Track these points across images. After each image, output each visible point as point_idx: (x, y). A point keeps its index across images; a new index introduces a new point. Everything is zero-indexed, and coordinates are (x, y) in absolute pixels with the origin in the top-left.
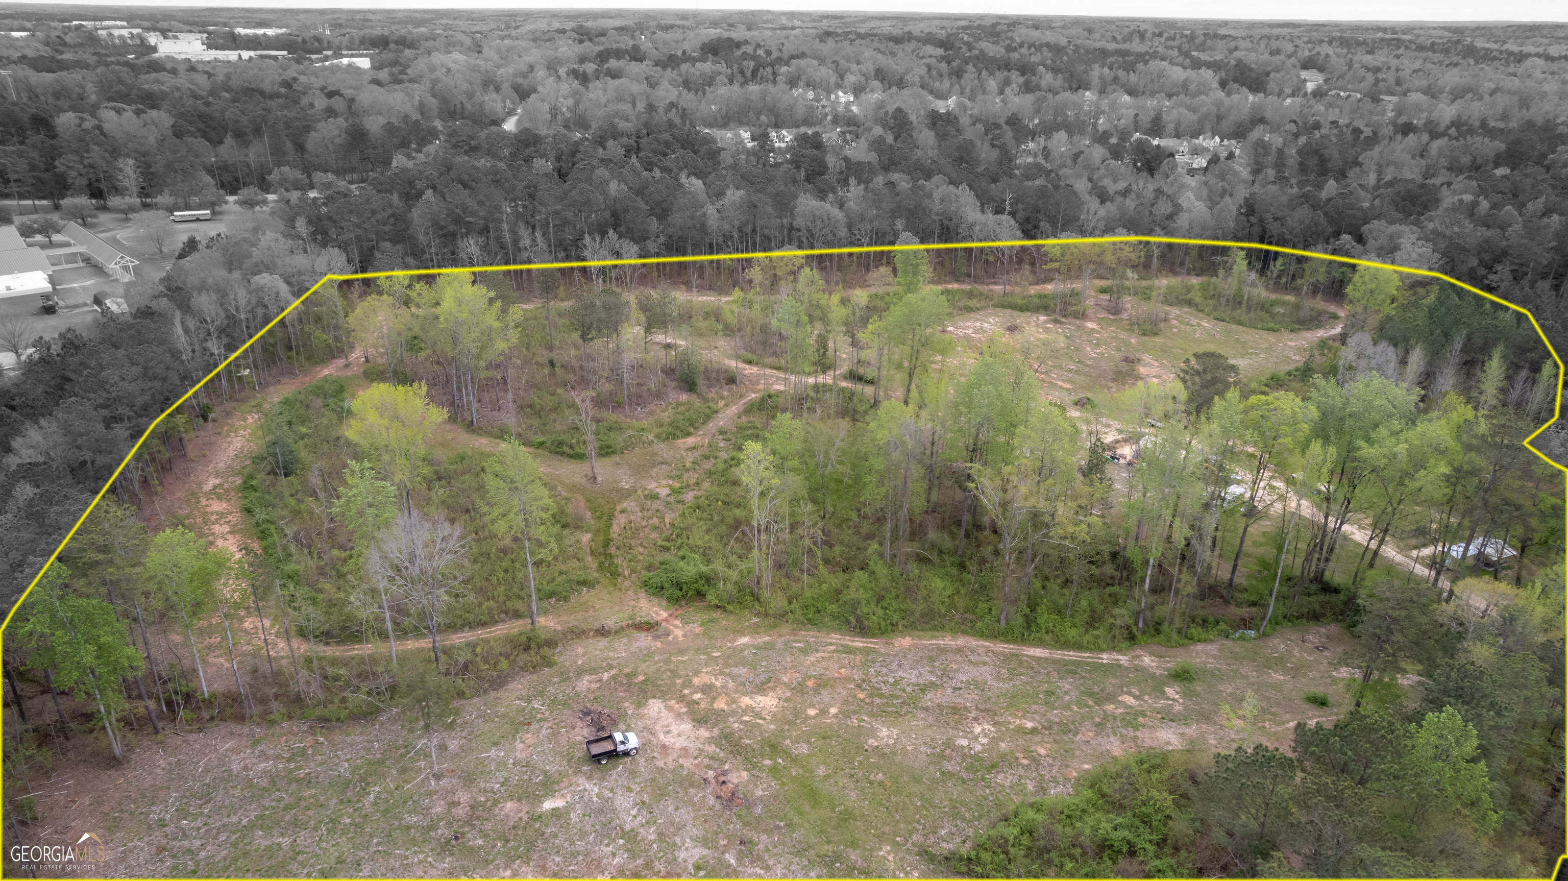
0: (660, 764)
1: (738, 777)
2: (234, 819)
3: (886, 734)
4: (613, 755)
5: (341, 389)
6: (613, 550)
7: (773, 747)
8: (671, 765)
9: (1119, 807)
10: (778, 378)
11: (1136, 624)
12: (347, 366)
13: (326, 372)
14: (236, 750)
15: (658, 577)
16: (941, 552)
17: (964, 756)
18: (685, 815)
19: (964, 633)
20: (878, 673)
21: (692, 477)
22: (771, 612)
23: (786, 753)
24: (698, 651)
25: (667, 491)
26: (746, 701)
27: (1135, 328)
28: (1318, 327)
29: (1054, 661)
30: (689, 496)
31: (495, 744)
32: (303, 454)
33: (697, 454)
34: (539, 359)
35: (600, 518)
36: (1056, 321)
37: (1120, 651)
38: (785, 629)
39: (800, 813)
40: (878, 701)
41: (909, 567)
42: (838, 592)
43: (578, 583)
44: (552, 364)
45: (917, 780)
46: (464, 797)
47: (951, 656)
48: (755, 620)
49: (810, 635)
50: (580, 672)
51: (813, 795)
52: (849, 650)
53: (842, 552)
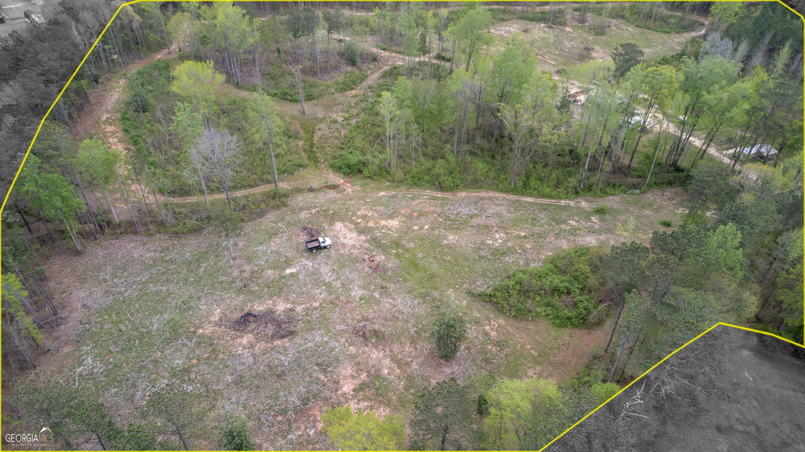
0: (342, 252)
1: (380, 258)
2: (139, 279)
3: (452, 238)
4: (318, 248)
5: (168, 66)
6: (315, 149)
7: (397, 244)
8: (347, 253)
9: (564, 272)
10: (400, 58)
11: (580, 186)
12: (169, 53)
13: (159, 57)
14: (135, 248)
15: (338, 162)
16: (482, 150)
17: (490, 249)
18: (354, 275)
19: (493, 190)
20: (449, 209)
21: (355, 111)
22: (396, 180)
23: (403, 247)
24: (359, 199)
25: (342, 119)
26: (383, 222)
27: (592, 31)
28: (692, 30)
29: (537, 204)
30: (353, 121)
31: (261, 243)
32: (151, 101)
33: (357, 99)
34: (272, 48)
35: (308, 133)
36: (550, 27)
37: (570, 199)
38: (403, 188)
39: (410, 275)
40: (448, 222)
41: (466, 157)
42: (430, 170)
43: (298, 166)
44: (279, 51)
45: (466, 259)
46: (247, 268)
47: (486, 201)
48: (388, 184)
49: (416, 191)
50: (301, 209)
51: (416, 266)
52: (435, 198)
53: (432, 150)
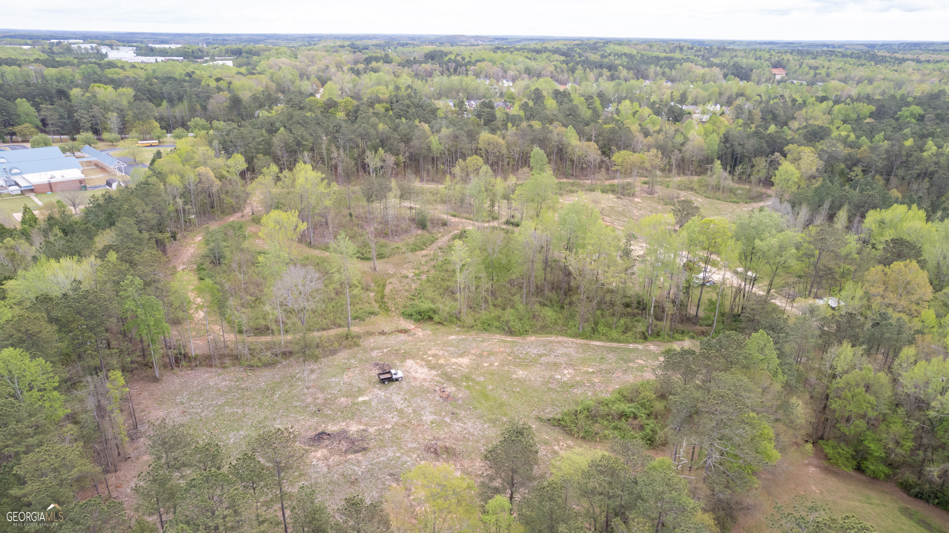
0: (413, 384)
1: (450, 389)
2: (215, 402)
3: (521, 373)
4: (390, 380)
5: (241, 227)
6: (386, 300)
7: (467, 378)
8: (418, 385)
9: (632, 401)
10: (469, 224)
11: (648, 331)
12: (243, 216)
13: (232, 219)
14: (211, 377)
15: (409, 311)
16: (551, 301)
17: (559, 382)
18: (425, 403)
19: (562, 335)
20: (518, 350)
21: (426, 268)
22: (466, 325)
23: (474, 381)
24: (430, 341)
25: (413, 274)
26: (454, 360)
27: (661, 201)
28: (760, 201)
29: (605, 347)
30: (424, 277)
31: (334, 376)
32: (227, 253)
33: (428, 258)
34: (343, 213)
35: (379, 286)
36: (618, 198)
37: (639, 343)
38: (473, 333)
39: (480, 403)
40: (518, 360)
41: (535, 306)
42: (499, 317)
43: (370, 313)
44: (351, 215)
45: (536, 391)
46: (321, 396)
47: (555, 344)
48: (458, 329)
49: (486, 335)
50: (373, 349)
51: (486, 397)
52: (504, 341)
53: (502, 302)
